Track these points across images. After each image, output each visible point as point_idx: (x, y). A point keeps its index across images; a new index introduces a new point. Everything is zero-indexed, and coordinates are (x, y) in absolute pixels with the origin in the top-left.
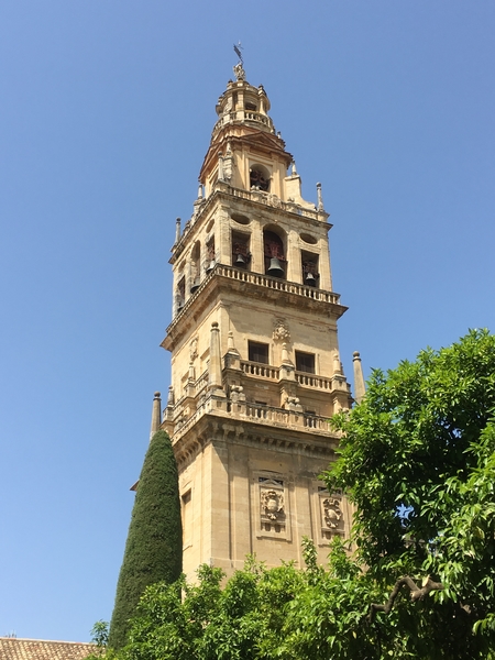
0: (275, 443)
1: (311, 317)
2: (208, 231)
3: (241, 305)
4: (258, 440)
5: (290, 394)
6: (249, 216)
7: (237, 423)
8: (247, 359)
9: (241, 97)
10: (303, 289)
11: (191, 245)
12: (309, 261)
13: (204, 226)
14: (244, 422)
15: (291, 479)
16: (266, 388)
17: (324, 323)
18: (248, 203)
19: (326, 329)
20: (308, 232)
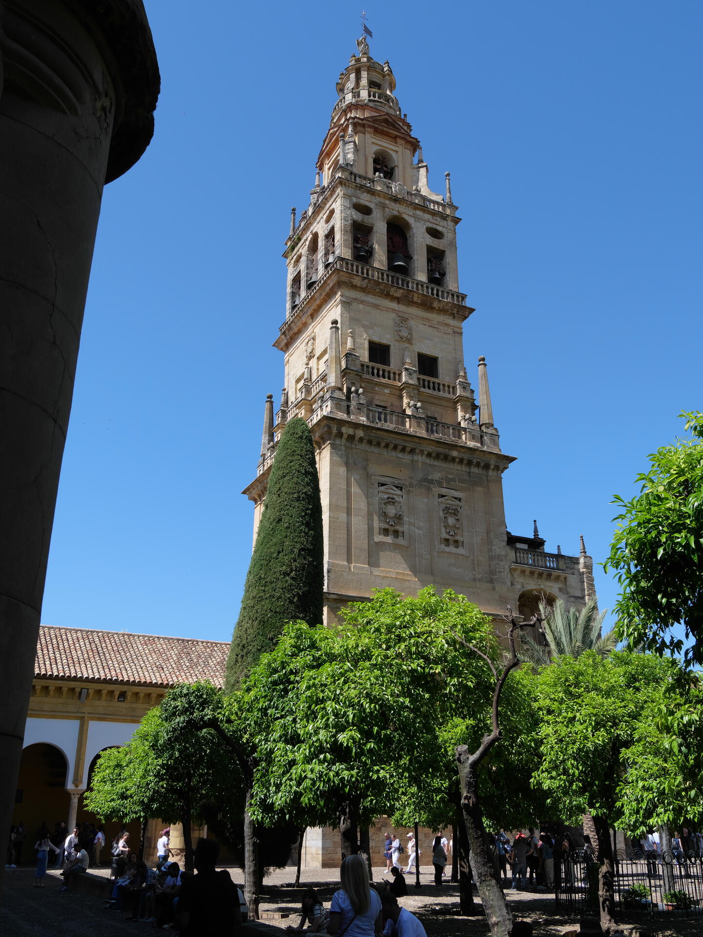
0: (395, 448)
1: (435, 317)
2: (328, 221)
3: (362, 302)
4: (378, 444)
5: (411, 397)
6: (372, 206)
7: (356, 426)
8: (367, 360)
9: (364, 74)
10: (427, 287)
11: (309, 236)
12: (436, 257)
13: (324, 215)
14: (364, 426)
15: (411, 485)
16: (387, 391)
17: (448, 325)
18: (372, 192)
19: (450, 331)
20: (434, 226)
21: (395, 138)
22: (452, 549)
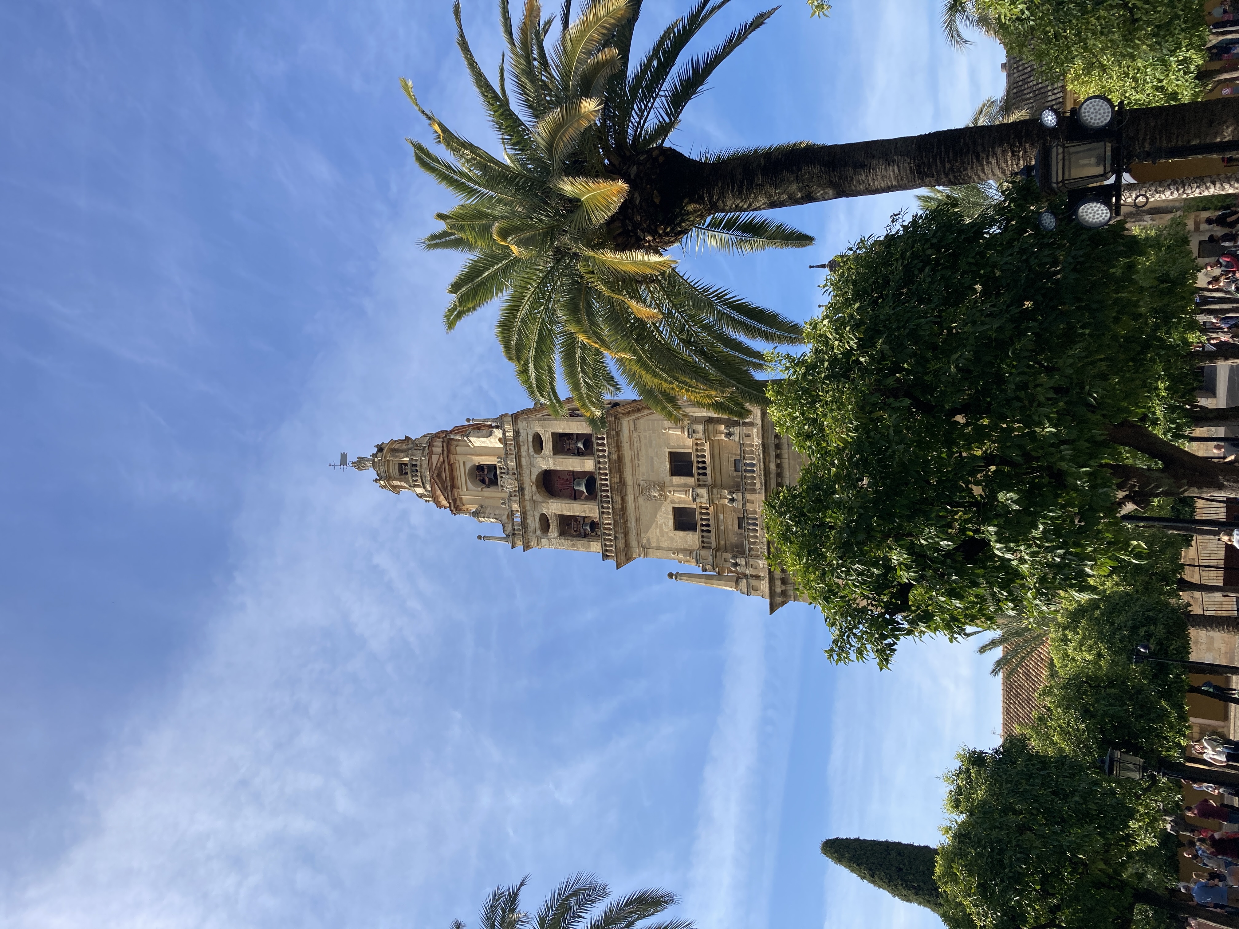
1: (627, 455)
3: (638, 534)
6: (537, 514)
8: (696, 536)
12: (563, 444)
14: (769, 565)
16: (721, 517)
20: (531, 444)
21: (451, 466)
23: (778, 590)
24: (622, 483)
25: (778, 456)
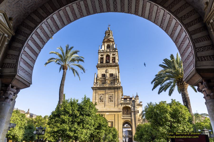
1: (112, 68)
4: (100, 89)
6: (104, 54)
8: (101, 77)
10: (112, 64)
14: (98, 87)
20: (114, 54)
21: (109, 42)
22: (111, 102)
23: (95, 88)
24: (108, 67)
25: (113, 89)
